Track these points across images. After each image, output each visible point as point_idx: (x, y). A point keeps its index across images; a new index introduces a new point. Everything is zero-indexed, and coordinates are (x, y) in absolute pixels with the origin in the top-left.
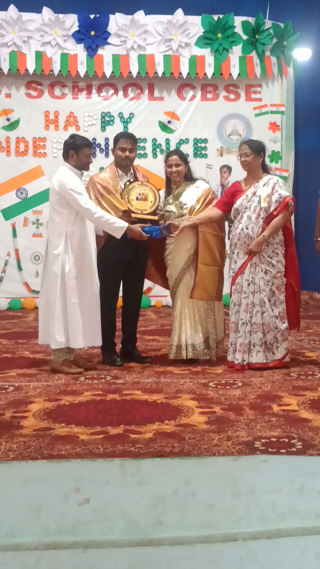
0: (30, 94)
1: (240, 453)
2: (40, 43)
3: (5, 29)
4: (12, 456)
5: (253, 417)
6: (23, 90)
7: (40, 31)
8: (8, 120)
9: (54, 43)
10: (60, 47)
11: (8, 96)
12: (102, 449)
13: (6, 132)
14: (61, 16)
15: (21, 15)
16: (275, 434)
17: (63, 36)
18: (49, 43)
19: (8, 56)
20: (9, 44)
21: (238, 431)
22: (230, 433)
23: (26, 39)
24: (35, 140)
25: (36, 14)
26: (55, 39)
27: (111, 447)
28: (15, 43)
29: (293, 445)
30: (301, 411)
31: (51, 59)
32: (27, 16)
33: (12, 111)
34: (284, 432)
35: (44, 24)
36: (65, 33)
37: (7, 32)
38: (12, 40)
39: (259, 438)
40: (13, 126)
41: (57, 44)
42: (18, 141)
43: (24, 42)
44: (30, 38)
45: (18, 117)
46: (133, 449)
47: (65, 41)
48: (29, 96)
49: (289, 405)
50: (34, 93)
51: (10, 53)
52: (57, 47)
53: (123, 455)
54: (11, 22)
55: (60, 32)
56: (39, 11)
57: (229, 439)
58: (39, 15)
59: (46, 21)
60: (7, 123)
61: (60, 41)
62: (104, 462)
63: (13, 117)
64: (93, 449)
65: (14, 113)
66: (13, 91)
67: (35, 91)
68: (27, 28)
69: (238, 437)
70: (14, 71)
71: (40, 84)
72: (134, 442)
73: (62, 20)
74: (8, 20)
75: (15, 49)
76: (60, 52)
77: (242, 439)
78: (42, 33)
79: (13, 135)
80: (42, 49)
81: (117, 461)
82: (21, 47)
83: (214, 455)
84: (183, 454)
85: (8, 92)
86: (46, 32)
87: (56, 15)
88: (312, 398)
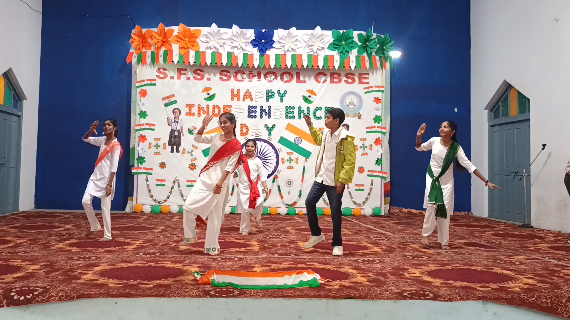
0: (222, 78)
1: (397, 298)
2: (231, 47)
3: (209, 38)
4: (261, 295)
5: (395, 280)
6: (218, 76)
7: (231, 40)
8: (208, 94)
9: (239, 47)
10: (243, 49)
11: (209, 79)
12: (312, 294)
13: (207, 101)
14: (244, 30)
15: (220, 30)
16: (414, 289)
17: (245, 43)
18: (236, 47)
19: (211, 54)
20: (212, 47)
21: (390, 287)
22: (385, 288)
23: (222, 44)
24: (224, 107)
25: (228, 29)
26: (240, 45)
27: (317, 292)
28: (215, 47)
29: (428, 295)
30: (424, 277)
31: (237, 56)
32: (223, 30)
33: (211, 89)
34: (418, 288)
35: (233, 35)
36: (246, 41)
37: (211, 40)
38: (213, 45)
39: (405, 291)
40: (211, 98)
41: (241, 47)
42: (214, 107)
43: (221, 46)
44: (224, 43)
45: (215, 92)
46: (331, 294)
47: (246, 46)
48: (221, 79)
49: (415, 273)
50: (225, 78)
51: (211, 53)
52: (241, 50)
53: (327, 297)
54: (213, 34)
55: (244, 41)
56: (231, 27)
57: (386, 291)
58: (231, 30)
59: (235, 33)
60: (208, 96)
61: (244, 47)
62: (317, 301)
63: (211, 93)
64: (307, 293)
65: (212, 90)
66: (212, 76)
67: (226, 76)
68: (223, 38)
69: (391, 290)
70: (214, 64)
71: (229, 72)
72: (330, 291)
73: (244, 33)
74: (211, 33)
75: (215, 51)
76: (243, 52)
77: (395, 291)
78: (232, 41)
79: (211, 103)
80: (231, 51)
81: (324, 300)
82: (219, 49)
83: (381, 299)
84: (360, 298)
85: (209, 77)
86: (235, 40)
87: (241, 30)
88: (427, 270)
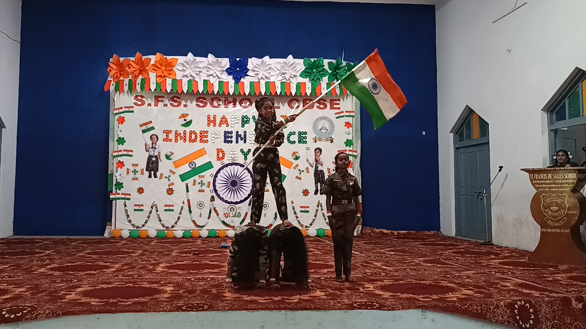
0: (199, 104)
1: (347, 309)
2: (207, 75)
4: (227, 309)
5: (350, 293)
6: (194, 103)
7: (206, 68)
8: (185, 120)
9: (215, 75)
10: (218, 77)
11: (185, 106)
12: (273, 306)
14: (219, 59)
15: (195, 59)
16: (364, 301)
17: (221, 71)
18: (212, 75)
20: (188, 76)
21: (343, 299)
22: (339, 300)
23: (198, 73)
24: (201, 132)
25: (204, 58)
26: (215, 73)
27: (277, 305)
28: (191, 75)
29: (375, 305)
30: (376, 291)
31: (213, 84)
32: (199, 59)
34: (368, 300)
35: (209, 64)
36: (222, 69)
37: (187, 68)
38: (189, 73)
39: (356, 303)
40: (188, 124)
41: (217, 76)
42: (191, 133)
43: (197, 74)
44: (201, 72)
45: (191, 118)
46: (289, 306)
47: (222, 74)
48: (198, 106)
49: (369, 288)
50: (201, 104)
51: (188, 81)
52: (217, 77)
53: (285, 309)
54: (190, 63)
55: (219, 69)
56: (206, 56)
57: (339, 303)
58: (207, 58)
59: (210, 62)
60: (185, 122)
61: (219, 75)
62: (277, 312)
63: (188, 119)
64: (268, 306)
65: (189, 116)
66: (189, 103)
67: (202, 103)
68: (199, 66)
69: (344, 302)
70: (190, 92)
71: (205, 99)
72: (290, 304)
73: (220, 62)
74: (187, 61)
75: (191, 79)
76: (218, 80)
77: (346, 303)
78: (208, 69)
79: (188, 129)
80: (207, 79)
81: (283, 311)
82: (195, 77)
83: (333, 309)
84: (316, 309)
85: (185, 104)
86: (210, 69)
87: (217, 59)
88: (381, 285)
